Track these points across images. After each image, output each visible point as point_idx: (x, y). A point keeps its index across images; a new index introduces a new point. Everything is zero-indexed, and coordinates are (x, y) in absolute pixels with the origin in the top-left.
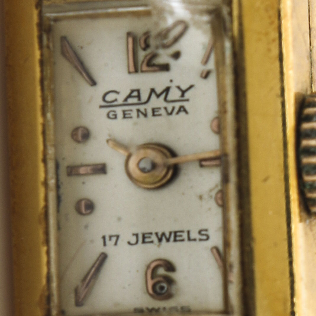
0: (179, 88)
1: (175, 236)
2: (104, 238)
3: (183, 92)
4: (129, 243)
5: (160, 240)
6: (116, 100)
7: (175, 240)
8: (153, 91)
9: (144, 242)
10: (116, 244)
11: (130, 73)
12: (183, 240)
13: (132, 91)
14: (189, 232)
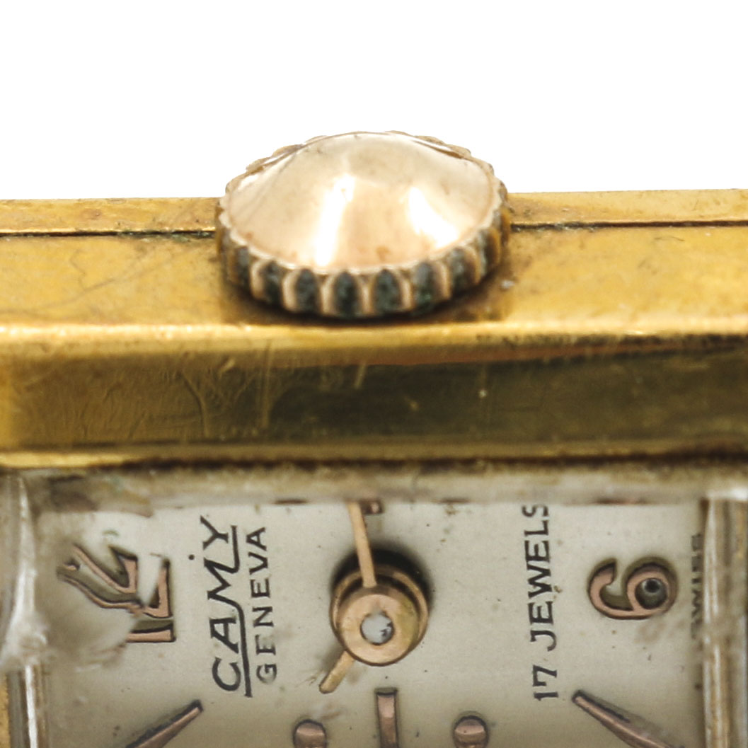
0: (206, 544)
1: (537, 558)
2: (539, 696)
3: (216, 535)
4: (550, 648)
5: (546, 588)
6: (234, 665)
7: (547, 559)
8: (213, 595)
9: (550, 620)
10: (554, 674)
11: (173, 639)
12: (546, 543)
13: (214, 634)
14: (527, 533)
